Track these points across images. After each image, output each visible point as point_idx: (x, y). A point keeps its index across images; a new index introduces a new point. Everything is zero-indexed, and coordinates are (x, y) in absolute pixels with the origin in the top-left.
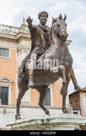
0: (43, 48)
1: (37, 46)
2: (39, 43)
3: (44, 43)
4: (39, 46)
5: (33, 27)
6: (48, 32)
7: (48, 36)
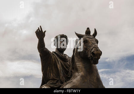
0: (59, 82)
1: (50, 81)
2: (54, 75)
3: (61, 75)
4: (53, 79)
5: (45, 50)
6: (68, 61)
7: (67, 67)
